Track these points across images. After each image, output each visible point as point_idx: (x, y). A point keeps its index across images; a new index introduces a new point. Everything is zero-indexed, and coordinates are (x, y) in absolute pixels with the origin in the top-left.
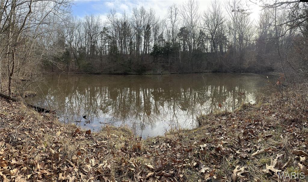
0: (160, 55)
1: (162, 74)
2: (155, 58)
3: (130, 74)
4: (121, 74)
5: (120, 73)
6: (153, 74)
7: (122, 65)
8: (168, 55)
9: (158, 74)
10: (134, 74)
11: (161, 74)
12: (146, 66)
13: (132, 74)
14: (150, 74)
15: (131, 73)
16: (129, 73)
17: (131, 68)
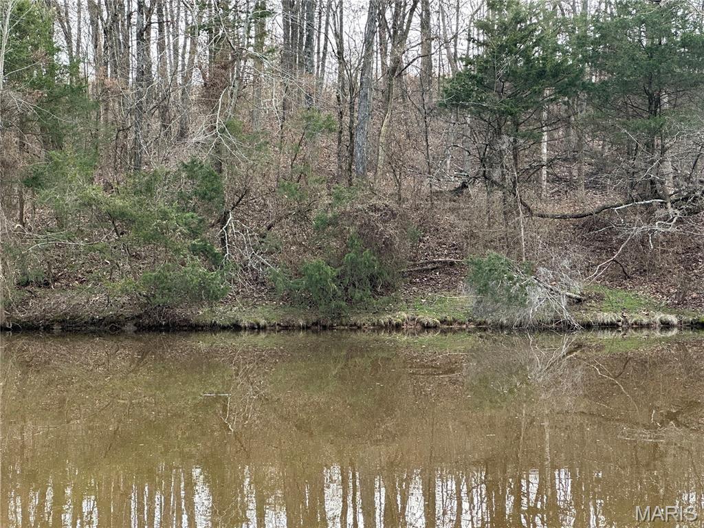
0: (558, 109)
1: (588, 326)
2: (505, 143)
3: (214, 328)
4: (109, 327)
5: (86, 312)
6: (481, 327)
7: (115, 218)
8: (654, 102)
9: (540, 328)
10: (256, 328)
11: (568, 328)
12: (391, 230)
13: (236, 328)
14: (446, 327)
15: (223, 313)
16: (202, 313)
17: (214, 260)
